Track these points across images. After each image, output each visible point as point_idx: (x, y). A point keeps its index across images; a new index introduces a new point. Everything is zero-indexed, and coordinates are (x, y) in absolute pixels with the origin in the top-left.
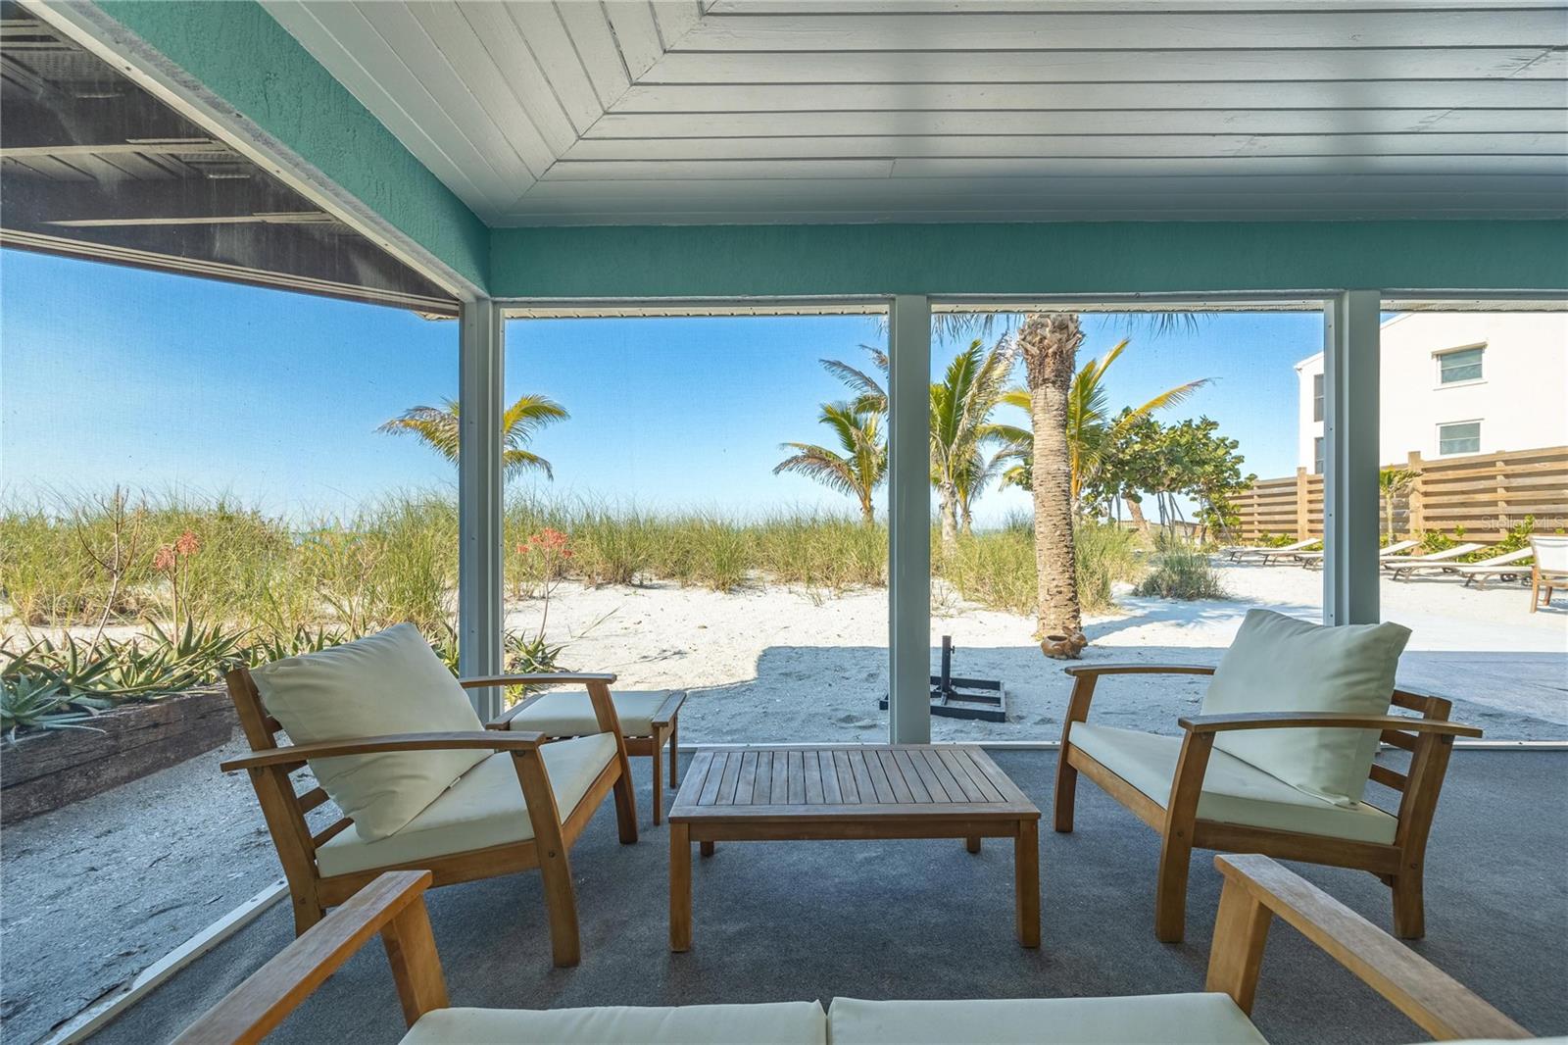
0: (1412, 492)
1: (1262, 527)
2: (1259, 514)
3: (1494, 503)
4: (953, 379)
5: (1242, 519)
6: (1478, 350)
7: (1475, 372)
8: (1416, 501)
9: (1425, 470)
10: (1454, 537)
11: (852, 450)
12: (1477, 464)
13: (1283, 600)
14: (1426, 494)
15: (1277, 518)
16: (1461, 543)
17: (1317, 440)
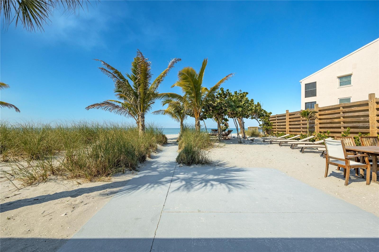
0: (316, 119)
1: (278, 130)
2: (278, 125)
3: (339, 123)
5: (273, 127)
6: (350, 76)
7: (349, 83)
8: (317, 122)
9: (320, 111)
10: (327, 135)
12: (335, 108)
14: (320, 119)
15: (282, 127)
17: (306, 103)
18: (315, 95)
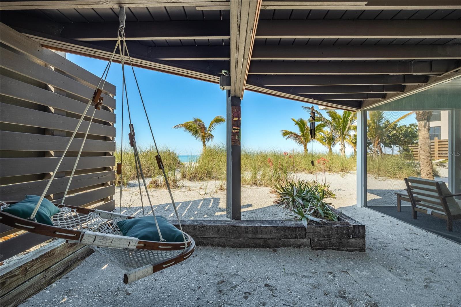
11: (302, 133)
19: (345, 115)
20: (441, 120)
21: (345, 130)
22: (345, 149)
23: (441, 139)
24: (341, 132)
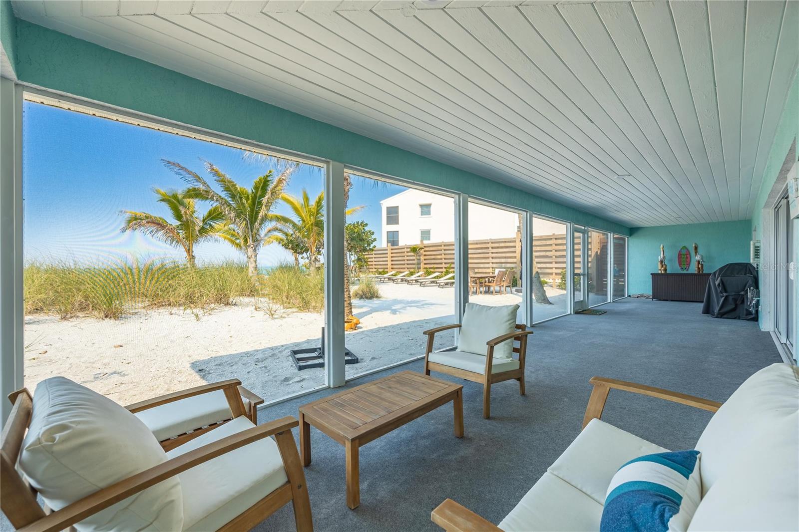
0: (422, 255)
1: (376, 267)
2: (375, 261)
3: (441, 259)
4: (256, 188)
5: (369, 263)
6: (430, 206)
7: (429, 213)
8: (422, 258)
9: (425, 247)
10: (432, 270)
11: (180, 221)
12: (437, 245)
13: (394, 298)
14: (425, 255)
15: (381, 263)
16: (434, 272)
17: (388, 232)
18: (397, 223)
19: (257, 192)
20: (398, 224)
21: (255, 221)
22: (256, 256)
23: (400, 245)
24: (246, 224)
